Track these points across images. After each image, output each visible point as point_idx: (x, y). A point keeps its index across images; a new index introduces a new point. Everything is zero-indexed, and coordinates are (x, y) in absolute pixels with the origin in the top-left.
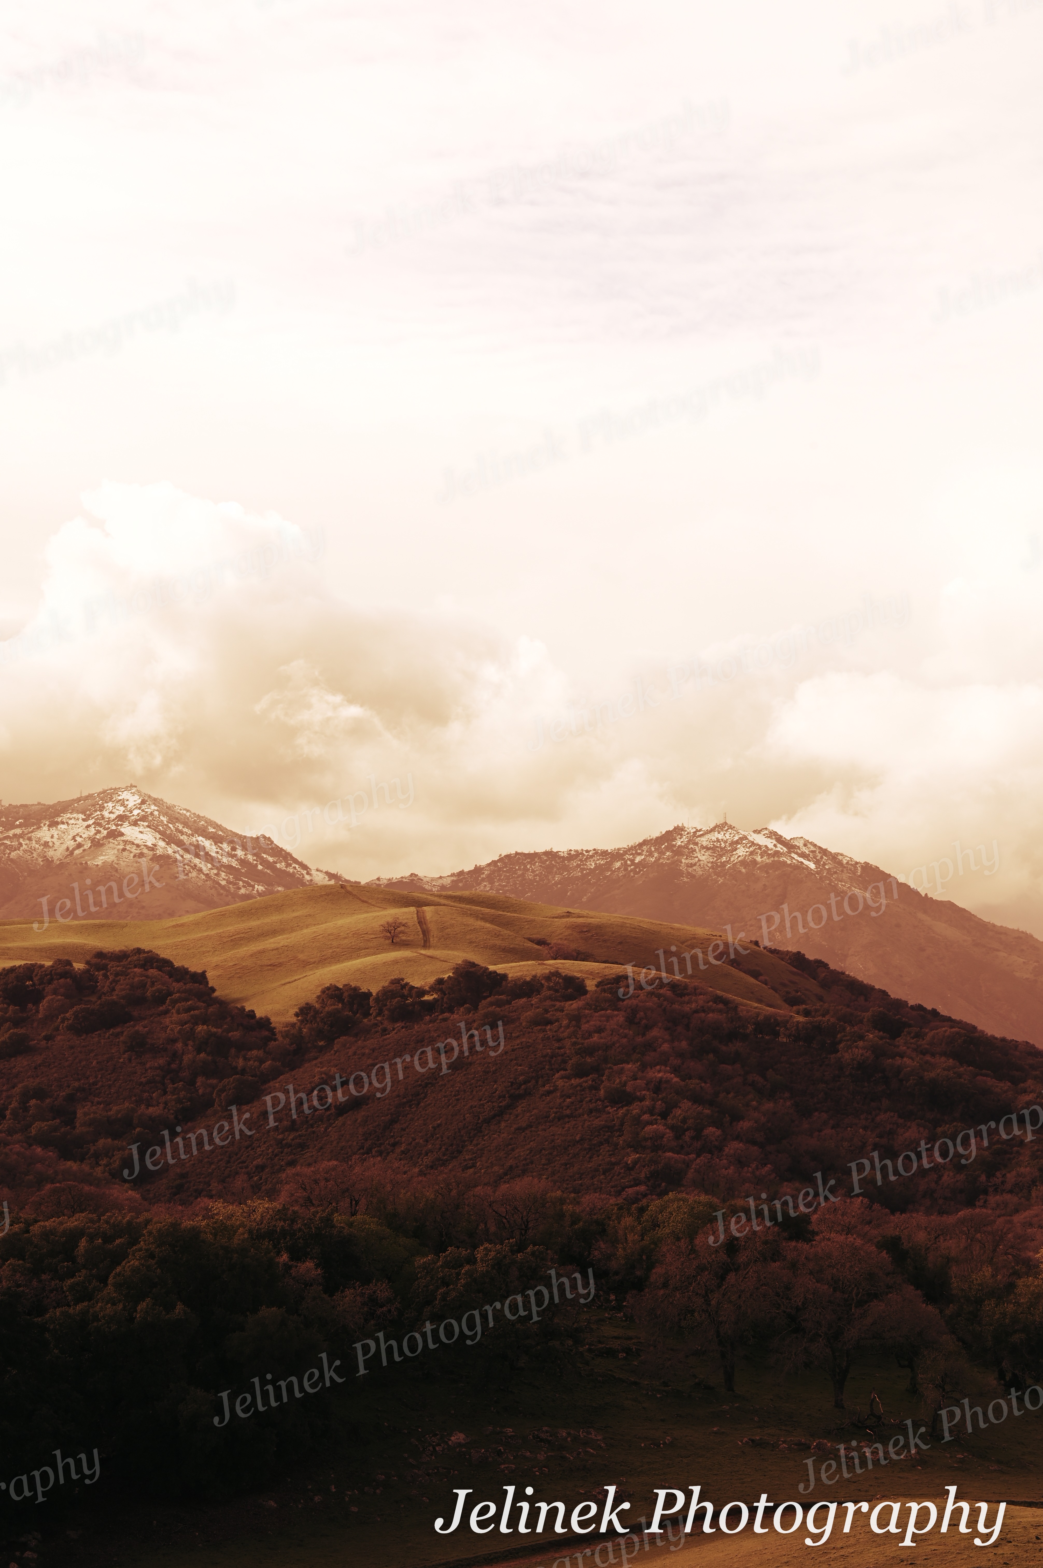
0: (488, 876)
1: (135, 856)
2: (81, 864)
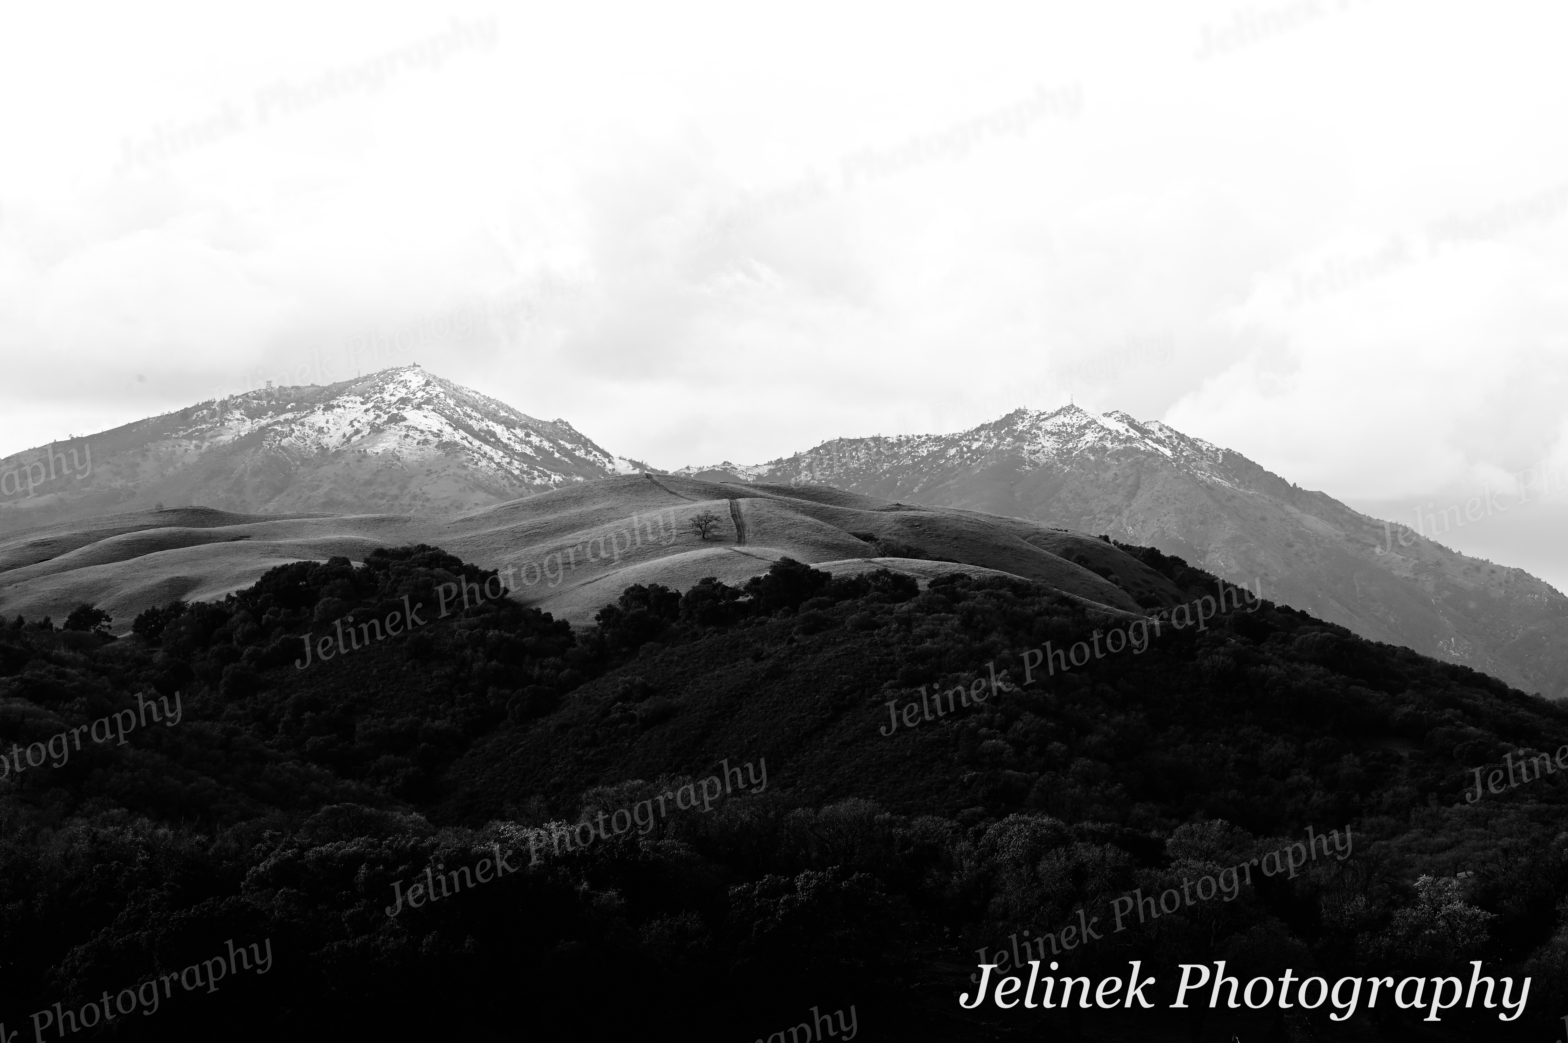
0: (810, 464)
1: (418, 443)
2: (359, 452)
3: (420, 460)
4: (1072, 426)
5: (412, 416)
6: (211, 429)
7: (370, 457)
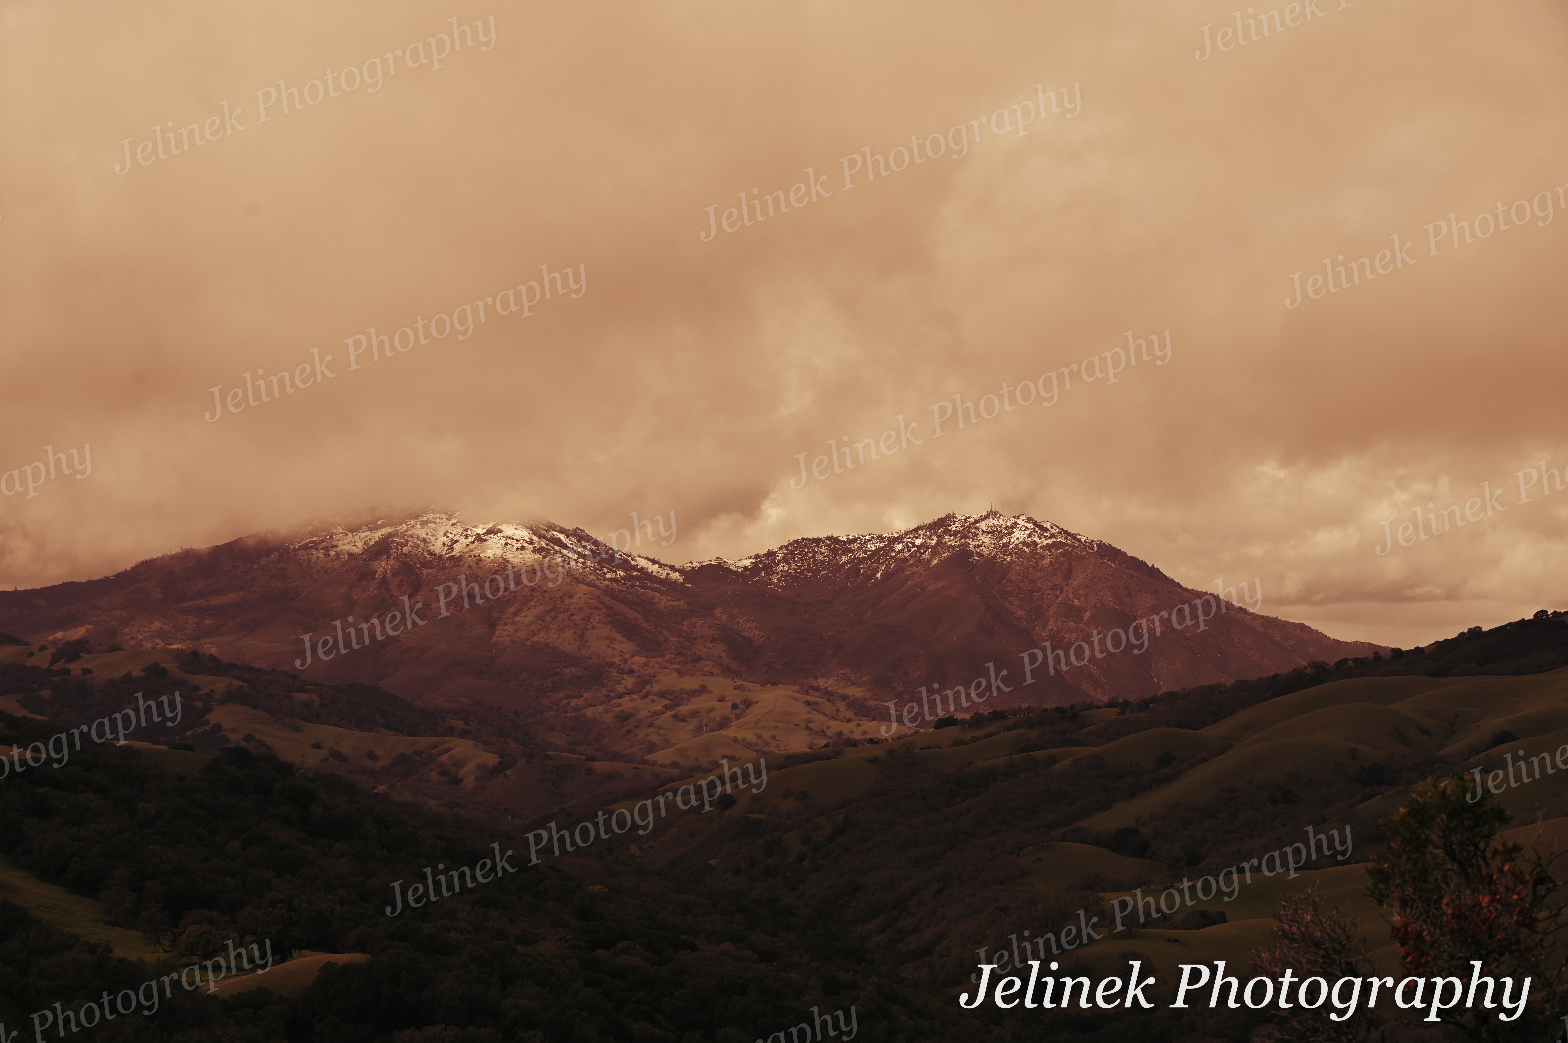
0: (784, 558)
1: (517, 549)
3: (523, 562)
5: (508, 530)
6: (323, 541)
7: (485, 561)
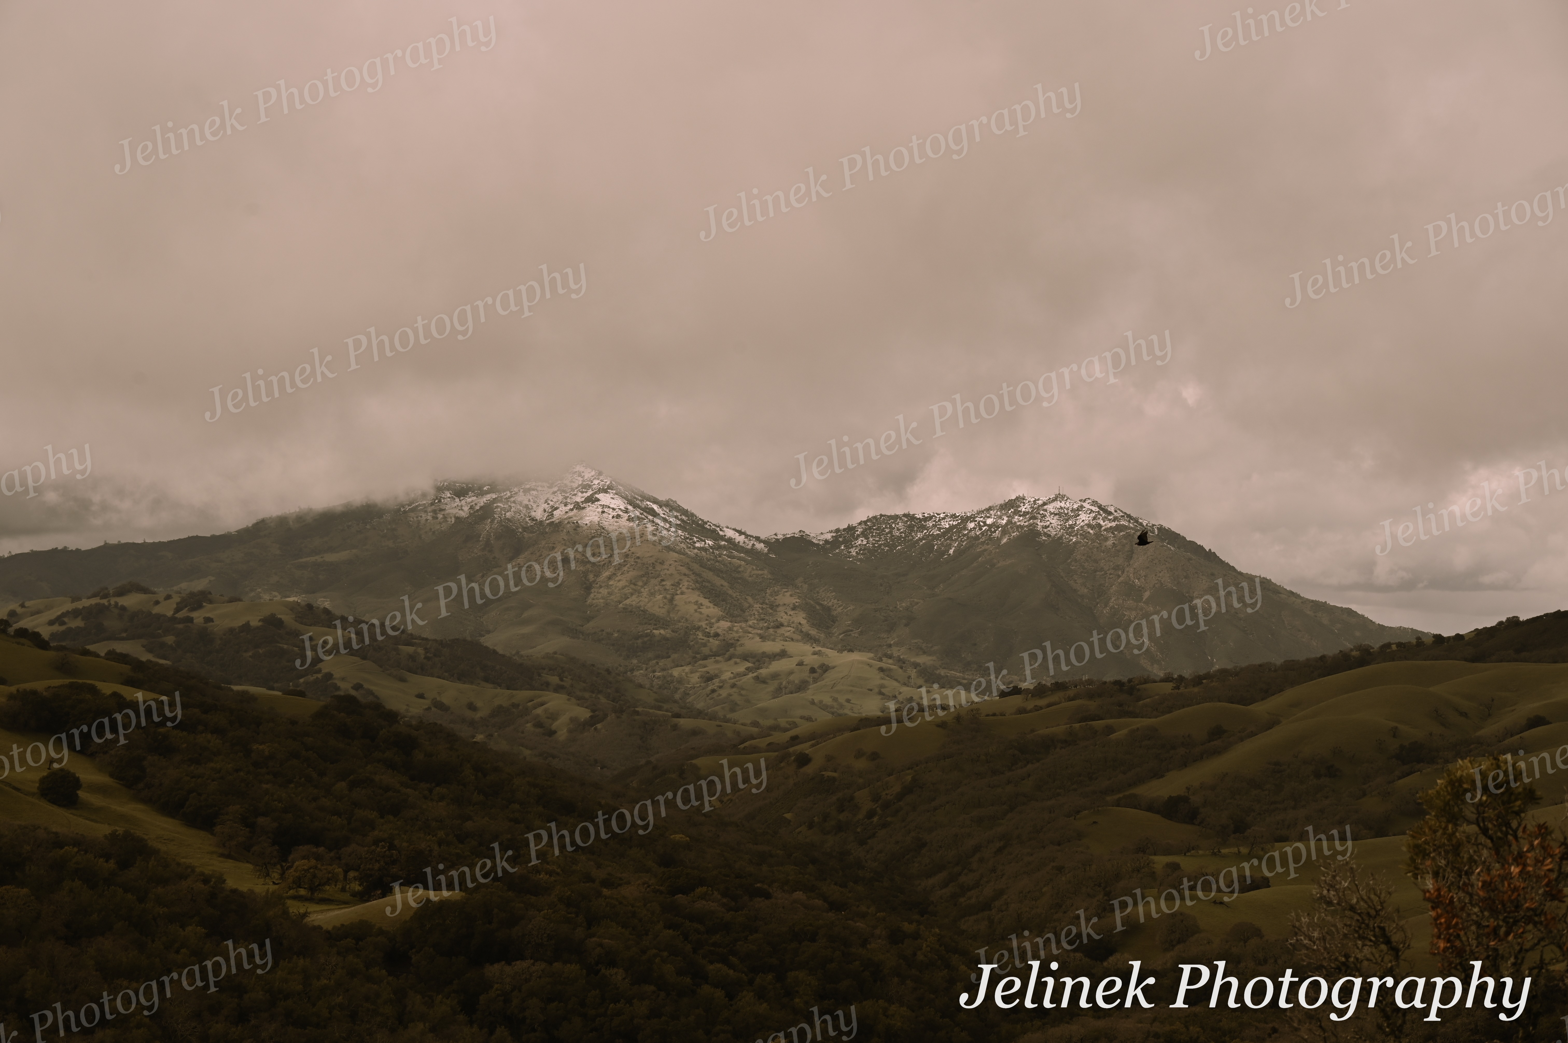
0: (862, 533)
1: (613, 517)
2: (574, 523)
4: (1068, 509)
5: (605, 499)
6: (431, 505)
7: (582, 527)
